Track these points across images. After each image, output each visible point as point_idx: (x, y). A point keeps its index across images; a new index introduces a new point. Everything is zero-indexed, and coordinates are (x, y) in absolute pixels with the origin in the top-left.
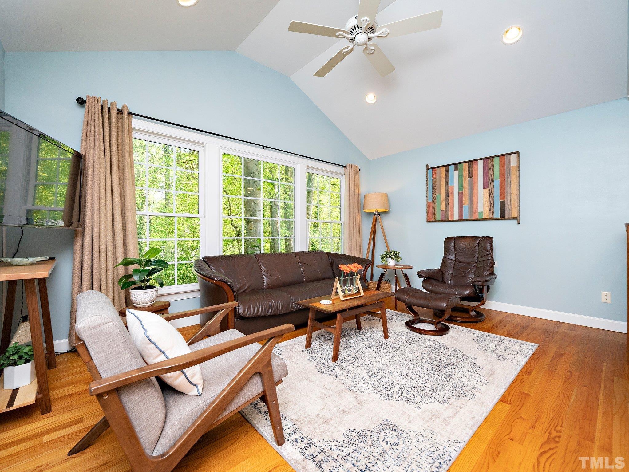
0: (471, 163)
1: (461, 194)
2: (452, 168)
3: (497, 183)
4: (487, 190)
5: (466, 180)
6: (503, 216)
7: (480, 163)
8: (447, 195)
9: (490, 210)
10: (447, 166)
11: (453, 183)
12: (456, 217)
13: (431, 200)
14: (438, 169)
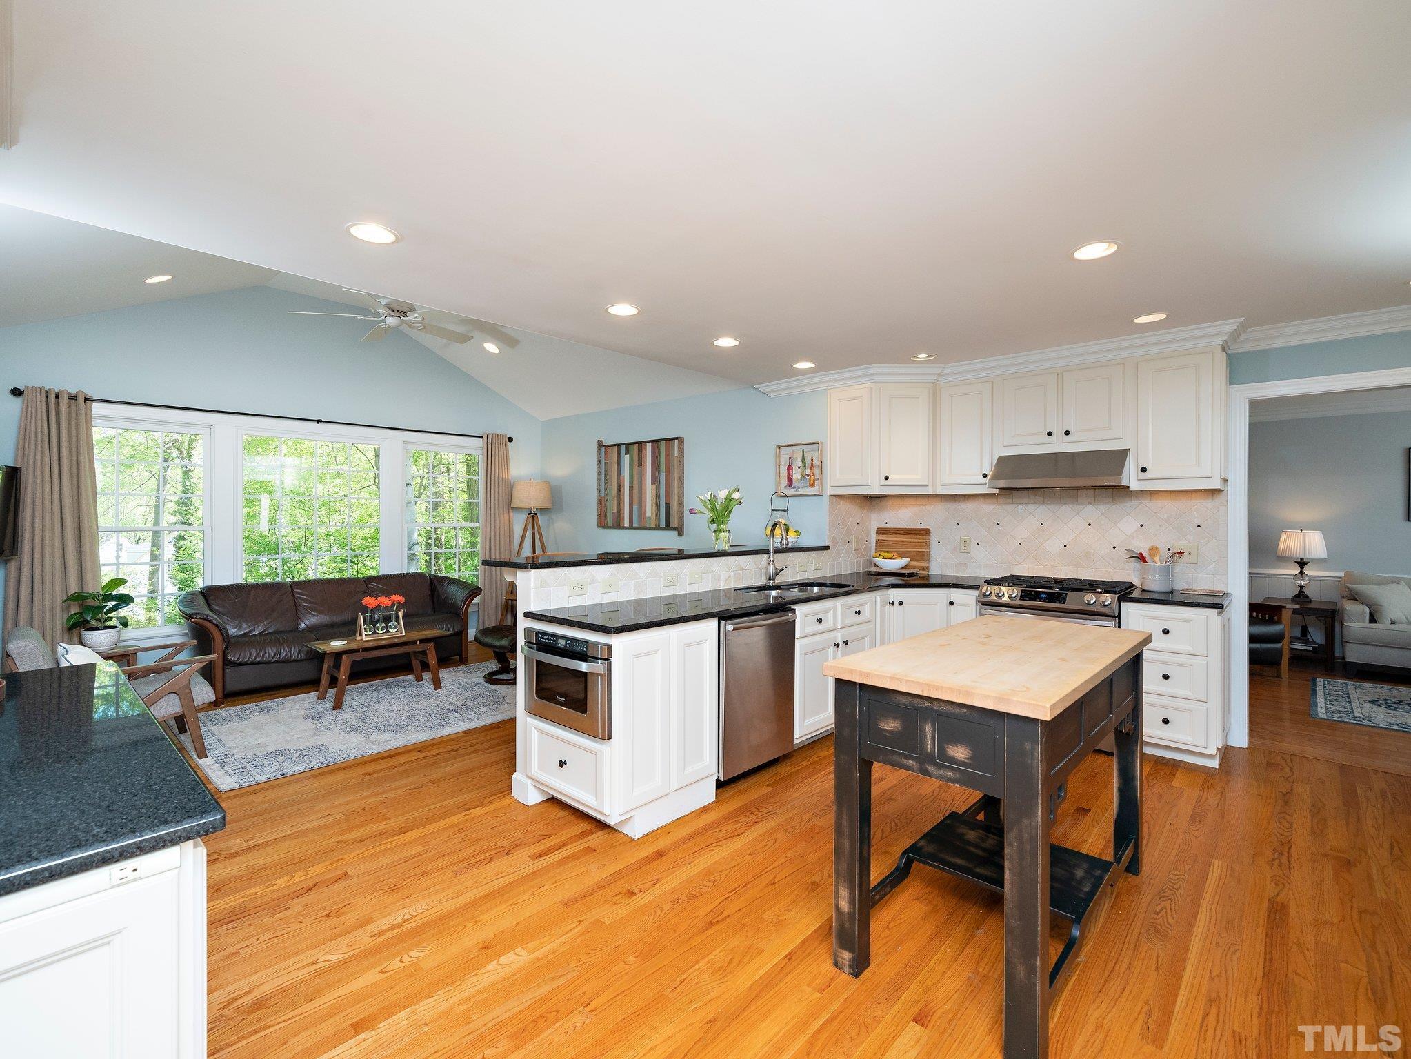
0: (641, 444)
1: (631, 488)
2: (623, 448)
3: (663, 476)
4: (654, 486)
5: (636, 468)
6: (668, 527)
7: (649, 445)
8: (619, 490)
9: (656, 516)
10: (618, 446)
11: (624, 472)
12: (627, 524)
13: (603, 495)
14: (610, 449)
